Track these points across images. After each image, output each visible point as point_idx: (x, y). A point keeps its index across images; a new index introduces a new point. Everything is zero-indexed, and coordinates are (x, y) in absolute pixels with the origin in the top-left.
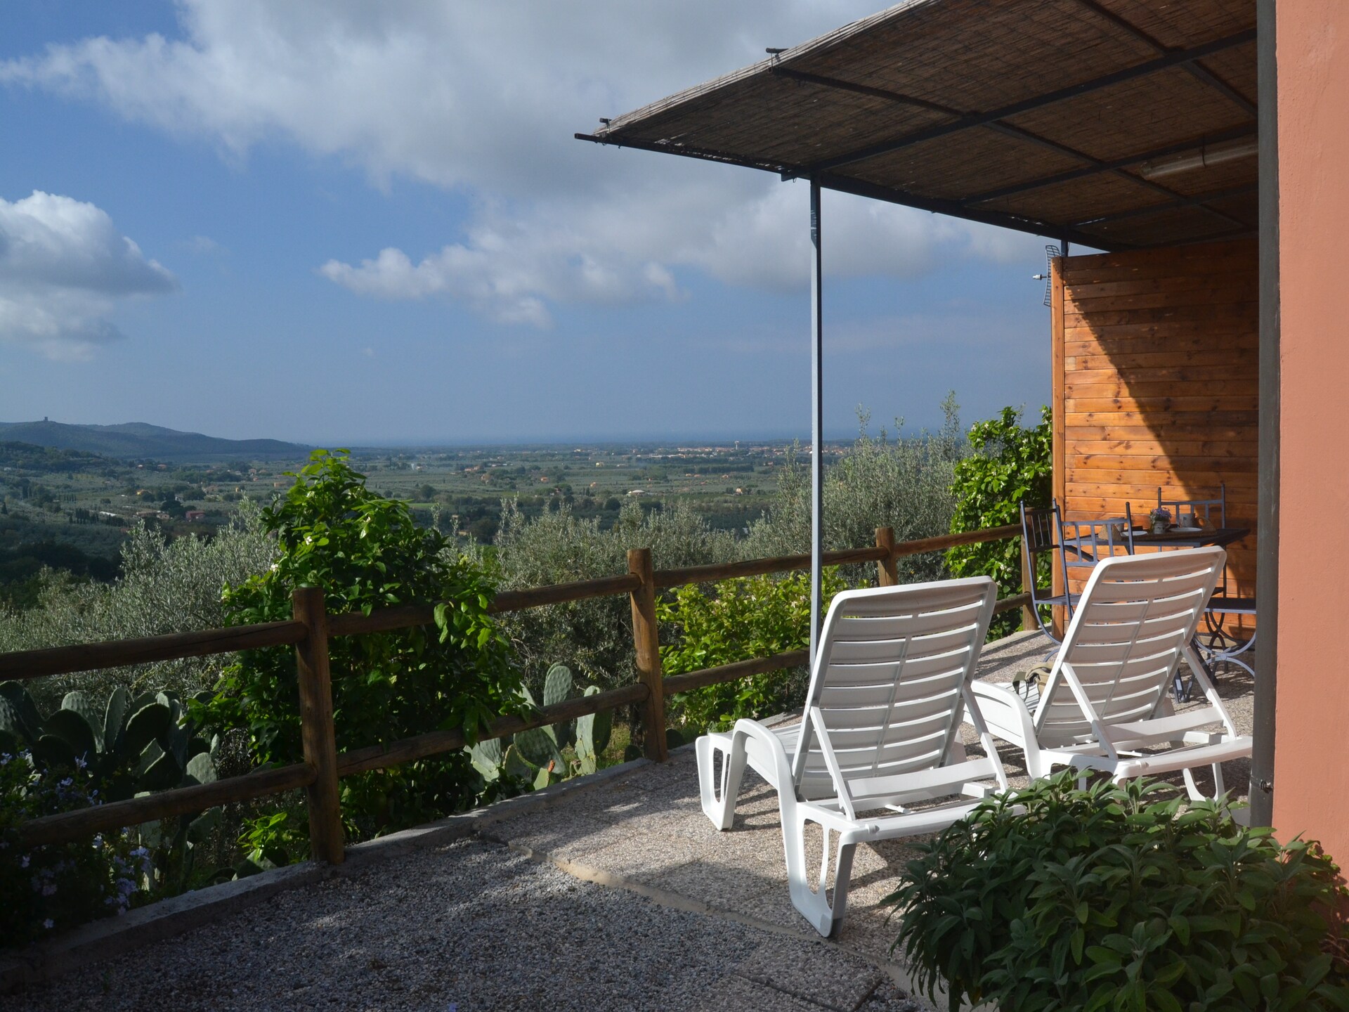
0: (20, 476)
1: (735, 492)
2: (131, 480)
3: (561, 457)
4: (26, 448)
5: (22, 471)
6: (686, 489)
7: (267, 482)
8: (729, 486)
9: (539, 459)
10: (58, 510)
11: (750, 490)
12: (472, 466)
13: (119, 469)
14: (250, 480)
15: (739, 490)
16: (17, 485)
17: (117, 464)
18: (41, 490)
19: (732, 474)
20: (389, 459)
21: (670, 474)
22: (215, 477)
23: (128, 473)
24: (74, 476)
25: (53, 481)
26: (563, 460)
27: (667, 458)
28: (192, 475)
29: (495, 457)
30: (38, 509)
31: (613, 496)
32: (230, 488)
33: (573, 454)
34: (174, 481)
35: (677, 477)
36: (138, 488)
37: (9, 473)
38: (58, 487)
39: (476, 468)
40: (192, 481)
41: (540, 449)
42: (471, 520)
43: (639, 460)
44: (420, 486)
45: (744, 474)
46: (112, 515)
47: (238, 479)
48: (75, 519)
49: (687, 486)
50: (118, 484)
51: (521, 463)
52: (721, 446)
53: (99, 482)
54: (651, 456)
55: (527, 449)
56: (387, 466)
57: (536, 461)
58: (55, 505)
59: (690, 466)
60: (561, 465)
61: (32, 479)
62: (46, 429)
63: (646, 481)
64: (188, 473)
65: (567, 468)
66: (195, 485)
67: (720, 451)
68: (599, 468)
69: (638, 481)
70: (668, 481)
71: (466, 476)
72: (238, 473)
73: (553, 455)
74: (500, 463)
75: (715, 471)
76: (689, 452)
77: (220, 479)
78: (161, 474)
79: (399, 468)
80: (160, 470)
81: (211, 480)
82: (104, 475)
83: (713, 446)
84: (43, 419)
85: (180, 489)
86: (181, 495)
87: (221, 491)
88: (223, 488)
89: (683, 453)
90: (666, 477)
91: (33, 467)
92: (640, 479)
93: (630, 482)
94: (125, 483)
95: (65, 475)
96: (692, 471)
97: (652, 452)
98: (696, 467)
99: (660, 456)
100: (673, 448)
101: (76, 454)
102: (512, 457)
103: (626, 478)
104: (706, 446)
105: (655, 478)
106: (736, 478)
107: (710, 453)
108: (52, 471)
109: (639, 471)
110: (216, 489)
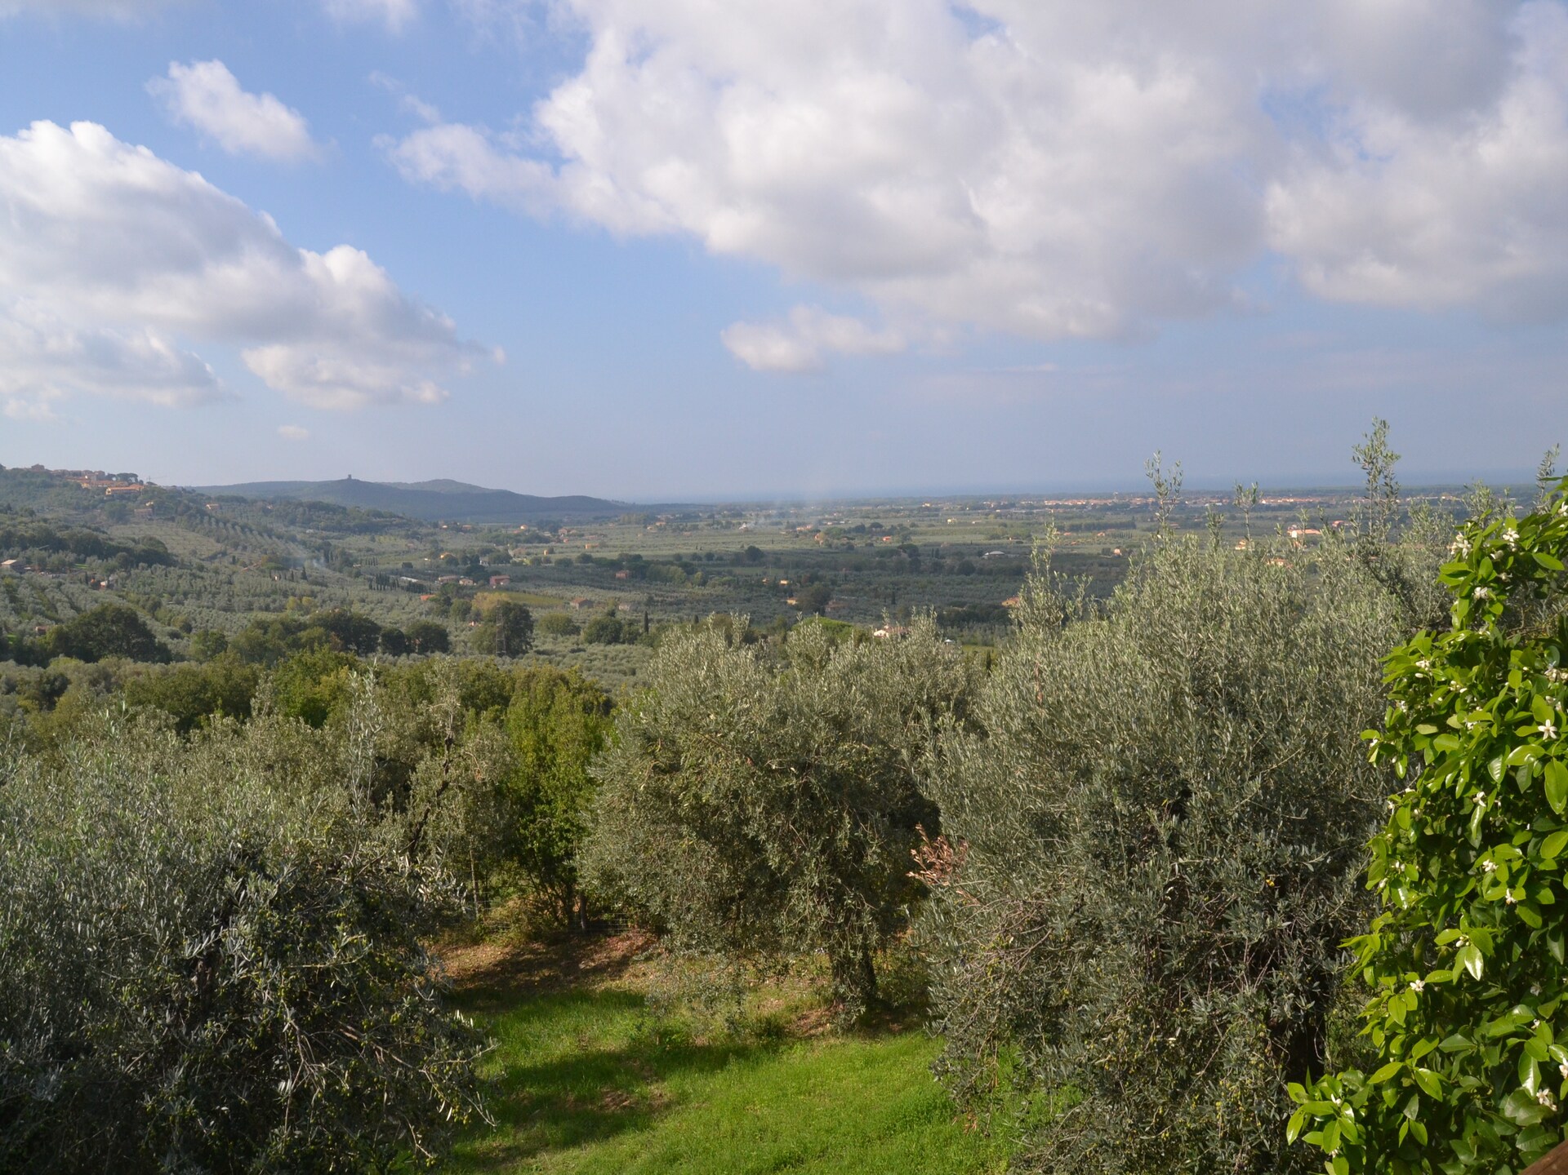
0: (323, 538)
1: (1113, 553)
2: (436, 541)
3: (907, 513)
4: (327, 508)
5: (325, 533)
7: (578, 543)
8: (1108, 546)
9: (881, 515)
10: (358, 575)
11: (1131, 551)
12: (804, 524)
13: (423, 531)
14: (560, 541)
15: (1117, 551)
16: (318, 549)
17: (421, 525)
18: (343, 553)
19: (1109, 531)
20: (712, 516)
21: (1036, 532)
22: (522, 538)
23: (433, 534)
24: (377, 538)
25: (356, 543)
26: (909, 516)
27: (1031, 513)
28: (498, 536)
29: (831, 513)
30: (338, 574)
31: (967, 558)
32: (538, 550)
33: (920, 509)
34: (480, 543)
35: (1043, 536)
36: (442, 550)
37: (312, 535)
38: (360, 550)
39: (809, 527)
40: (499, 543)
41: (882, 504)
42: (802, 586)
43: (998, 515)
44: (746, 547)
45: (1124, 532)
46: (414, 580)
47: (547, 541)
48: (374, 585)
50: (421, 547)
51: (861, 520)
52: (1096, 498)
53: (402, 544)
54: (1013, 510)
55: (869, 505)
56: (709, 525)
57: (878, 517)
58: (355, 571)
60: (907, 522)
61: (334, 542)
62: (351, 486)
63: (1005, 540)
64: (494, 534)
65: (913, 525)
66: (501, 548)
67: (1095, 505)
68: (950, 525)
69: (996, 541)
70: (1032, 540)
71: (797, 536)
72: (547, 534)
73: (898, 511)
74: (837, 521)
75: (1089, 528)
76: (1057, 506)
77: (528, 541)
78: (467, 535)
79: (722, 527)
80: (465, 531)
81: (518, 541)
82: (407, 537)
83: (1088, 497)
84: (346, 477)
85: (485, 552)
86: (486, 559)
87: (528, 554)
88: (532, 551)
89: (1051, 507)
90: (1029, 536)
91: (334, 529)
92: (998, 538)
93: (987, 542)
94: (428, 546)
95: (367, 538)
96: (1061, 529)
97: (1014, 506)
98: (1066, 524)
99: (1023, 511)
100: (1038, 501)
101: (378, 515)
102: (851, 514)
103: (983, 537)
104: (1080, 499)
105: (1016, 536)
106: (1114, 536)
107: (1083, 507)
108: (355, 533)
109: (998, 529)
110: (524, 551)
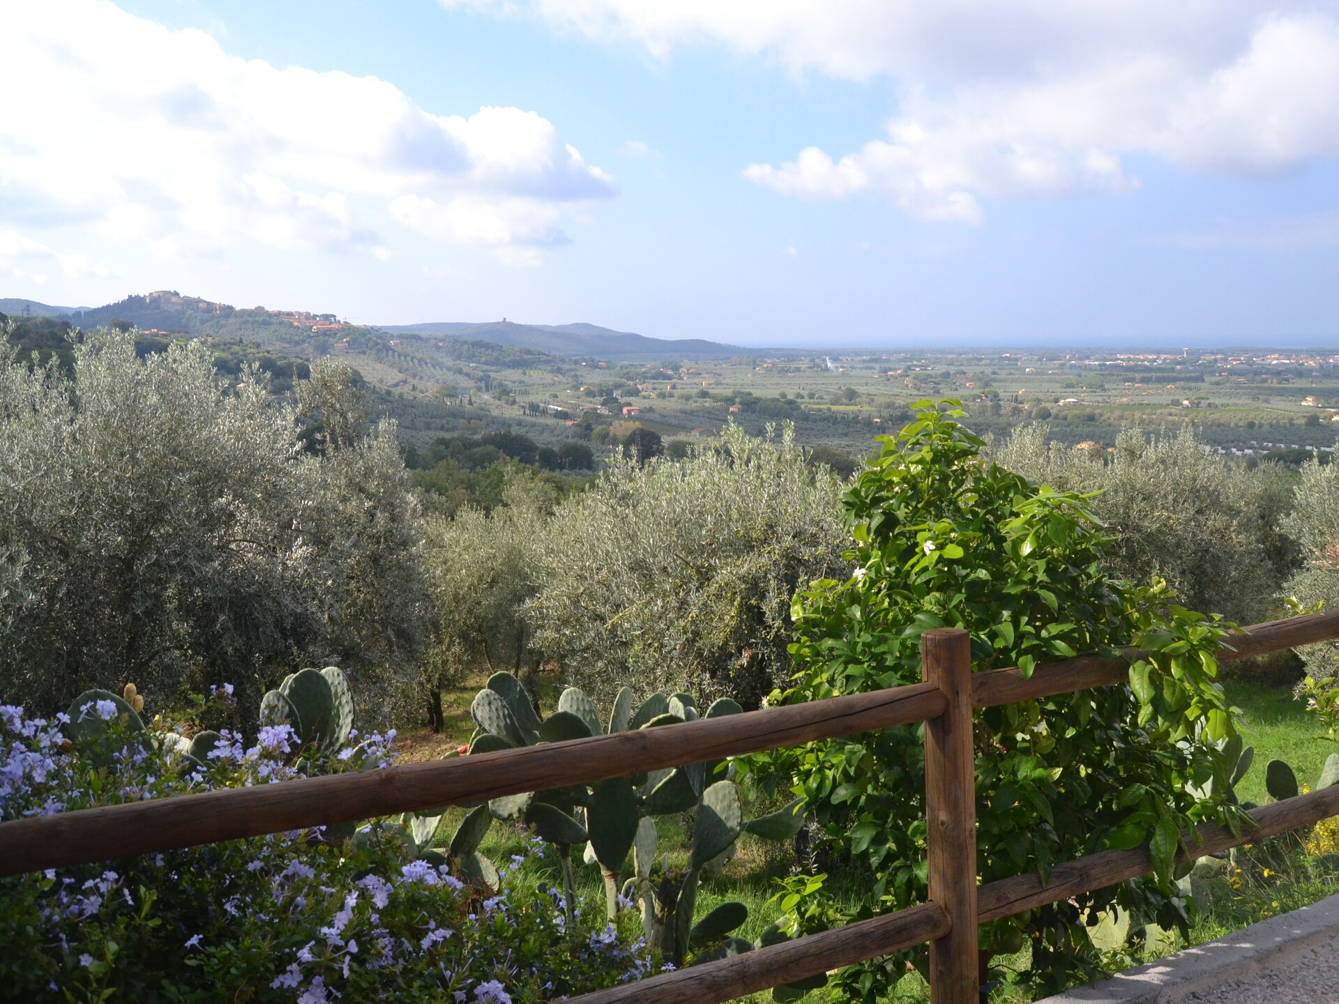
0: (483, 371)
1: (1182, 404)
2: (576, 376)
3: (988, 361)
4: (487, 346)
5: (485, 367)
6: (1125, 400)
7: (696, 381)
8: (1176, 398)
9: (965, 363)
10: (514, 403)
11: (1199, 403)
12: (895, 370)
13: (566, 367)
14: (681, 379)
15: (1186, 402)
16: (480, 380)
17: (563, 361)
18: (501, 385)
19: (1178, 384)
20: (813, 360)
21: (1108, 382)
22: (649, 375)
23: (573, 370)
24: (527, 372)
25: (510, 376)
26: (990, 365)
27: (1105, 365)
28: (628, 373)
29: (919, 360)
30: (497, 402)
31: (1043, 404)
32: (662, 386)
33: (1001, 359)
34: (613, 379)
35: (1115, 386)
36: (582, 384)
37: (474, 369)
38: (514, 382)
39: (899, 372)
40: (628, 379)
41: (965, 353)
42: (893, 424)
43: (1072, 367)
44: (843, 388)
45: (1193, 385)
46: (559, 409)
47: (670, 378)
48: (528, 412)
49: (1127, 395)
50: (564, 380)
51: (946, 367)
52: (1166, 353)
53: (549, 377)
54: (1087, 362)
55: (953, 353)
56: (810, 368)
57: (962, 365)
58: (511, 399)
59: (1130, 375)
60: (988, 370)
61: (493, 375)
62: (506, 328)
63: (1080, 389)
64: (625, 371)
65: (994, 373)
66: (631, 383)
67: (1165, 359)
68: (1029, 374)
69: (1071, 390)
70: (1105, 390)
71: (889, 380)
72: (670, 372)
73: (980, 360)
74: (924, 367)
75: (1159, 380)
76: (1129, 359)
77: (654, 378)
78: (602, 371)
79: (822, 370)
80: (601, 368)
81: (646, 378)
82: (552, 371)
83: (1158, 352)
84: (501, 320)
85: (618, 386)
86: (619, 392)
87: (654, 389)
88: (657, 386)
89: (1123, 360)
90: (1103, 386)
91: (492, 364)
92: (1073, 387)
93: (1063, 390)
94: (570, 380)
95: (520, 371)
96: (1133, 380)
97: (1088, 358)
98: (1138, 376)
99: (1097, 363)
100: (1111, 354)
101: (529, 352)
102: (937, 361)
103: (1058, 385)
104: (1150, 353)
105: (1090, 386)
106: (1183, 388)
107: (1155, 360)
108: (509, 367)
109: (1073, 378)
110: (650, 387)
